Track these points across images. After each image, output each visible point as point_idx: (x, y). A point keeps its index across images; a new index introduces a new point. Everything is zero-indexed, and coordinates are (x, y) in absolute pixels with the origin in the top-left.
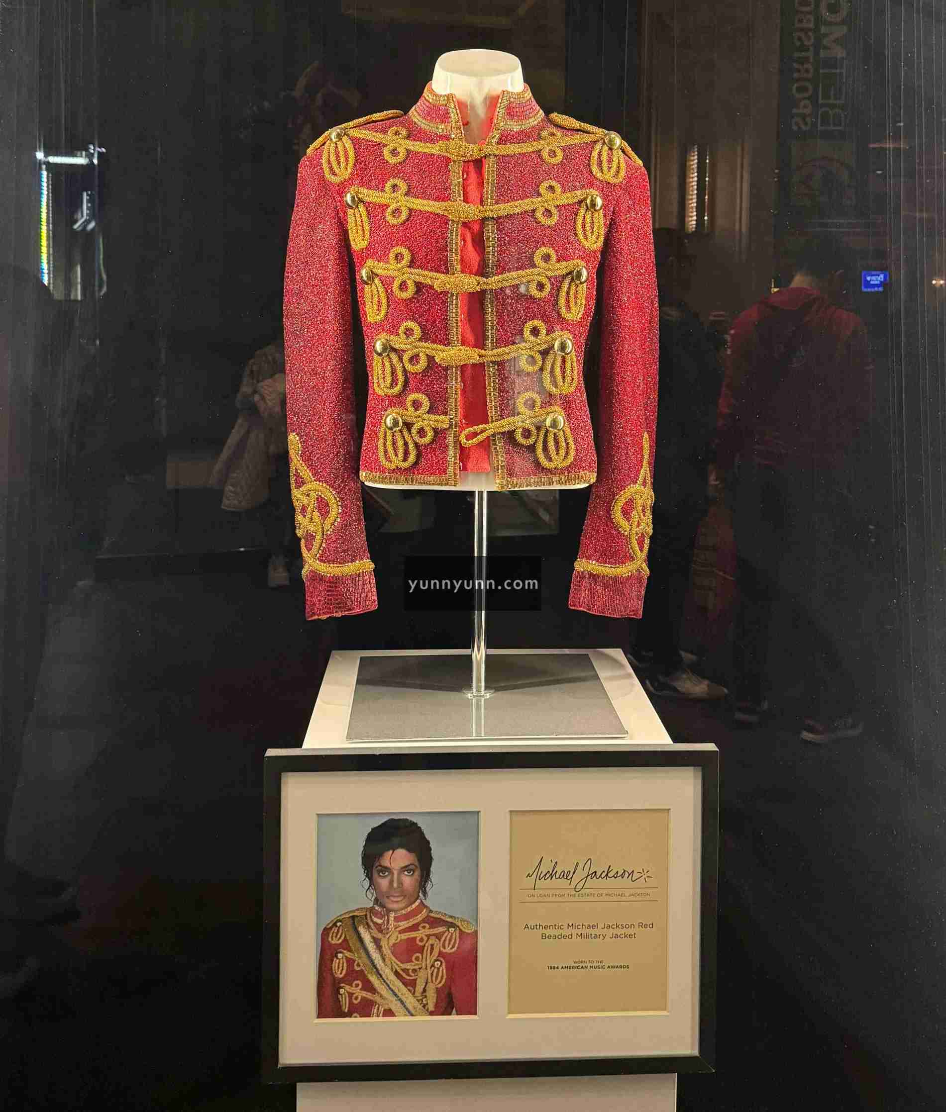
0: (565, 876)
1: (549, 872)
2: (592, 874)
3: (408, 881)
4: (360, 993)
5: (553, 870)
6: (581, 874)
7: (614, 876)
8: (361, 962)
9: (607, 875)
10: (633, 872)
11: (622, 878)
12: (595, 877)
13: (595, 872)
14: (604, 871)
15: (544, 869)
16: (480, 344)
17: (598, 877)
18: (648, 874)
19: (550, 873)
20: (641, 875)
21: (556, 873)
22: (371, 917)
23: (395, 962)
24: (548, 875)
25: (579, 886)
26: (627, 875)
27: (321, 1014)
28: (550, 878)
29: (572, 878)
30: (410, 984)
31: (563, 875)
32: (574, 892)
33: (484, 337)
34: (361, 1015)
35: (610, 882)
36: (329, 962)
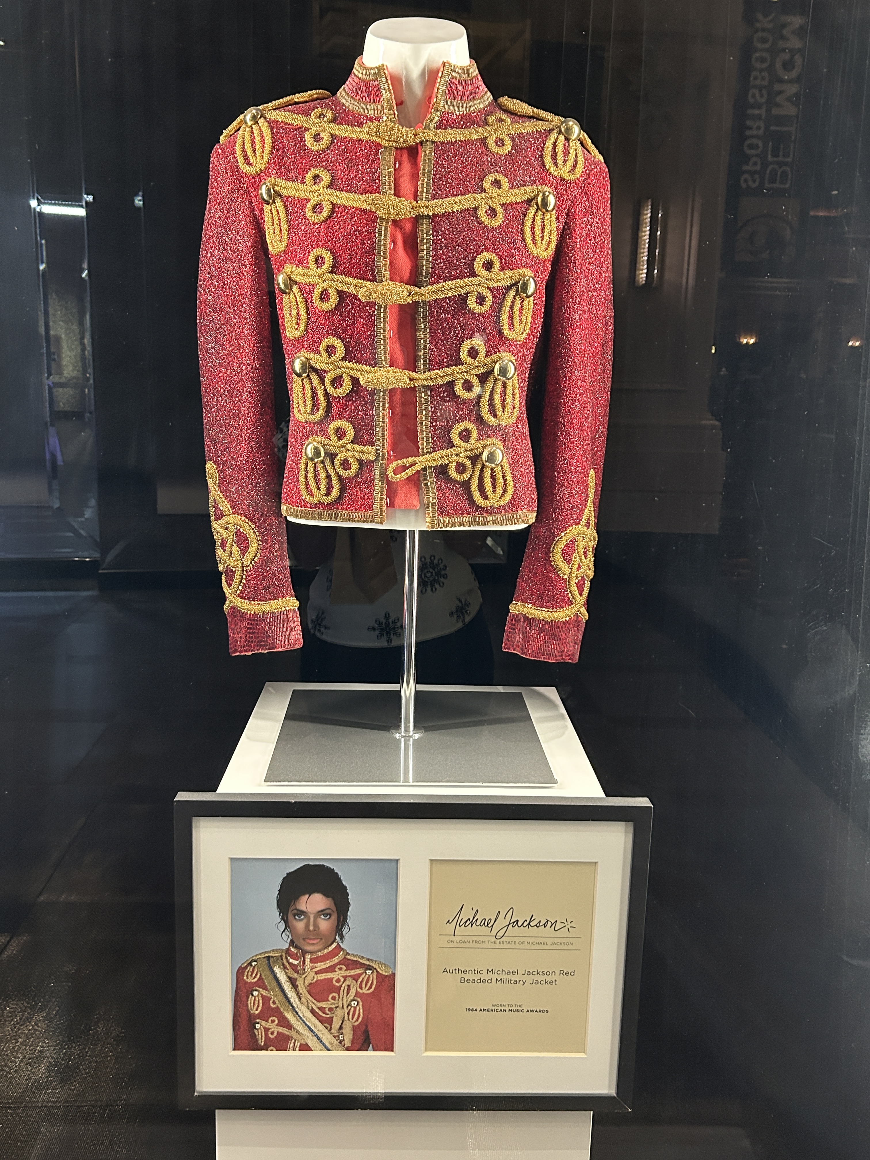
0: (486, 923)
1: (469, 919)
2: (514, 922)
3: (325, 925)
4: (275, 1028)
5: (474, 918)
6: (502, 922)
7: (536, 925)
8: (276, 1001)
9: (529, 924)
10: (556, 921)
11: (545, 927)
12: (517, 926)
13: (517, 921)
14: (526, 921)
15: (464, 916)
16: (412, 365)
17: (519, 925)
18: (572, 925)
19: (471, 920)
20: (564, 925)
21: (477, 920)
22: (286, 958)
23: (311, 1001)
24: (468, 922)
25: (501, 934)
26: (549, 924)
27: (237, 1047)
28: (470, 925)
29: (492, 926)
30: (327, 1022)
31: (484, 923)
32: (494, 939)
33: (416, 359)
34: (278, 1048)
35: (533, 931)
36: (245, 999)
